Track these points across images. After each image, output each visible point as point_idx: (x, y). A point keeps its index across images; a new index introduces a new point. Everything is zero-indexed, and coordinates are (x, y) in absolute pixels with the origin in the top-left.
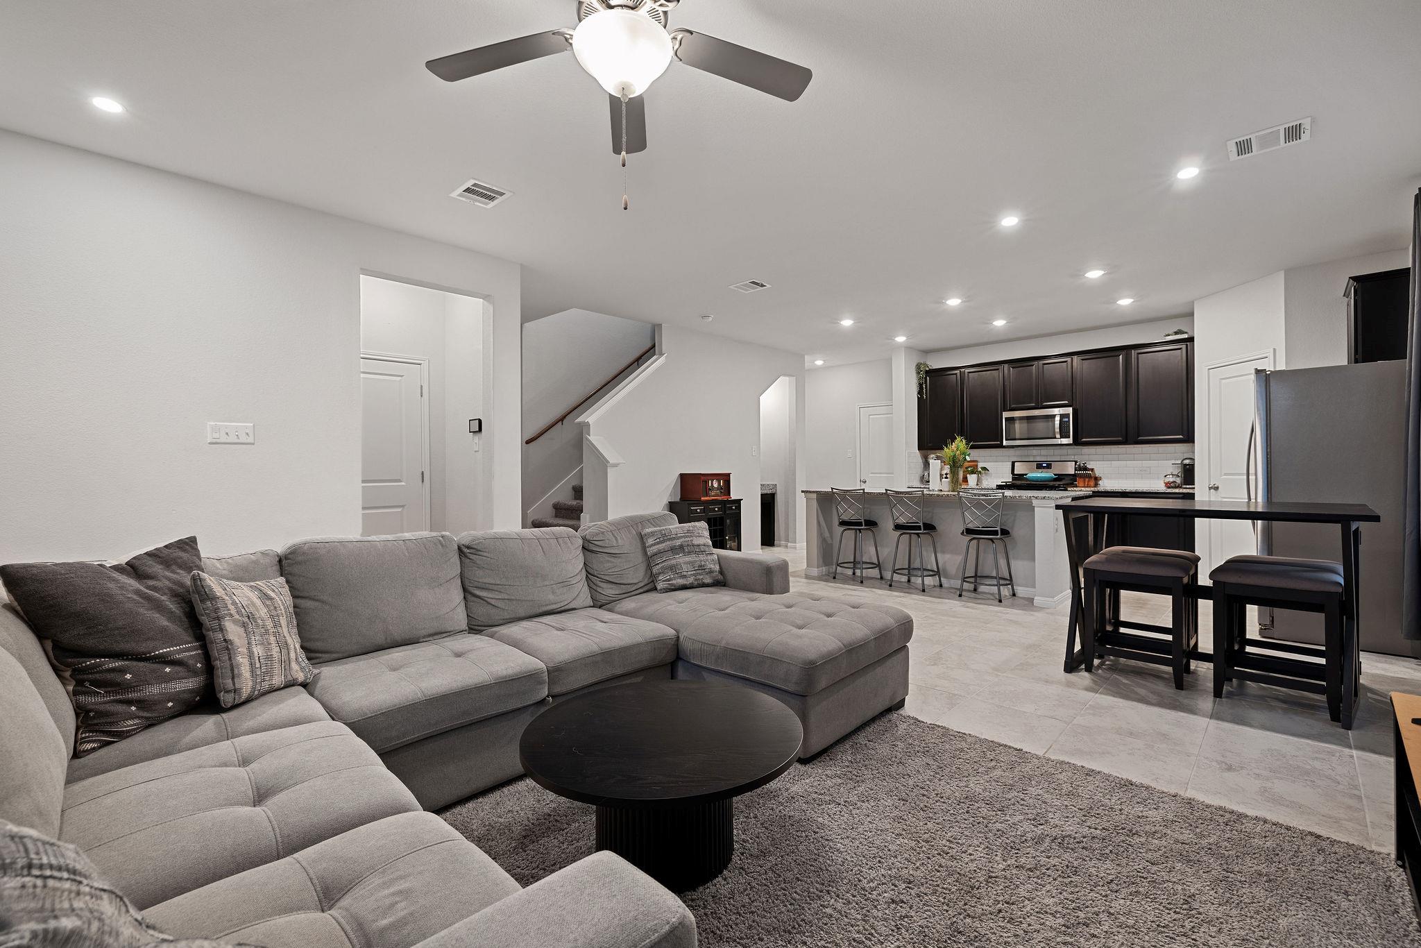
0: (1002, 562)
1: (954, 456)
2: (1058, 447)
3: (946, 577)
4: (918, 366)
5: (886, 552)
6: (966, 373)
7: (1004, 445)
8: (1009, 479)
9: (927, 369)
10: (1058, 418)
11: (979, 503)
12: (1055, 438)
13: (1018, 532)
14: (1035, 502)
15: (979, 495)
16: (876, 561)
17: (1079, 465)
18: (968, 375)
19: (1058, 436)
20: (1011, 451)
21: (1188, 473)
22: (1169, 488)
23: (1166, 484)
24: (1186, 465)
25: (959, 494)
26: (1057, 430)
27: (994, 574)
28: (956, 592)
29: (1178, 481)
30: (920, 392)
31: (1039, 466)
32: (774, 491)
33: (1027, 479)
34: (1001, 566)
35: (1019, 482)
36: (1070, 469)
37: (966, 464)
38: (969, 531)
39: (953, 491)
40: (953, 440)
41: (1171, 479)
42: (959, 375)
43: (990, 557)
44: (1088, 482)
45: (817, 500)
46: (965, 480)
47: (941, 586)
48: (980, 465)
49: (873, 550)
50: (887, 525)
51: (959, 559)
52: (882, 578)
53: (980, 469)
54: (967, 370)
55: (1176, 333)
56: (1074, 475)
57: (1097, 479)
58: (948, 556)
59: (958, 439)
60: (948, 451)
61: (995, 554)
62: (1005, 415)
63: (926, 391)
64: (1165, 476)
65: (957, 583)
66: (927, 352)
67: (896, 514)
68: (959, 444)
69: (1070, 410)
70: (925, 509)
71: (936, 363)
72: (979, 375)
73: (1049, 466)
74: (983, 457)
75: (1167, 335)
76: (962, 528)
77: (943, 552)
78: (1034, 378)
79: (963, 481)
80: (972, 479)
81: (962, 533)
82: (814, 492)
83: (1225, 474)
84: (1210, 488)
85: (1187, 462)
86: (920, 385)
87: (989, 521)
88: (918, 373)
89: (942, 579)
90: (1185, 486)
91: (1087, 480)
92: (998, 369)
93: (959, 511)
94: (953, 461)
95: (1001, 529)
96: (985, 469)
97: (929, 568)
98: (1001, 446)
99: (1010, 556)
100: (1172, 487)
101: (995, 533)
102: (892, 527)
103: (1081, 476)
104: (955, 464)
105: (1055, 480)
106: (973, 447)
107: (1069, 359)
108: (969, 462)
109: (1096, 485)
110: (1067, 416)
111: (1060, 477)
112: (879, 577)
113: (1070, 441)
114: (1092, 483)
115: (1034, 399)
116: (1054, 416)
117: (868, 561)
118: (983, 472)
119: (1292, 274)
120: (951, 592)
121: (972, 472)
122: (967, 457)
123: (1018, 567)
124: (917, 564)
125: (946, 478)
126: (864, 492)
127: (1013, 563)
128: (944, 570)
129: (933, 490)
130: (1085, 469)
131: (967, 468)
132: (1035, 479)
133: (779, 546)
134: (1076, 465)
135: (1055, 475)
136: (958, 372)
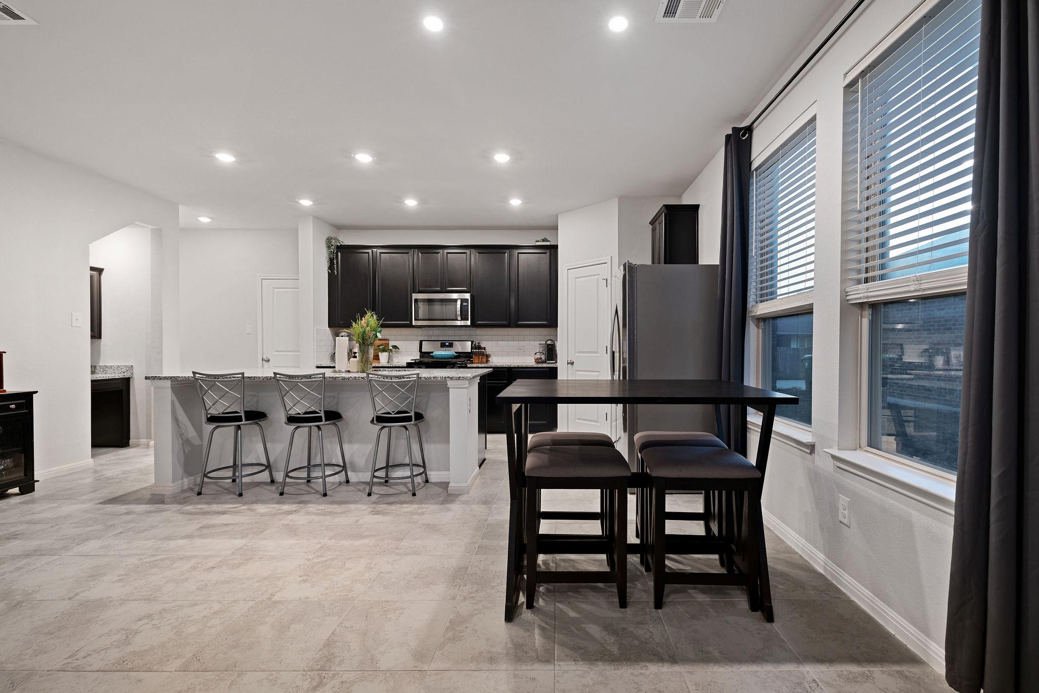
0: (415, 447)
1: (364, 332)
2: (458, 329)
3: (354, 471)
4: (329, 240)
5: (277, 450)
6: (378, 253)
7: (413, 324)
8: (417, 356)
9: (338, 244)
10: (459, 302)
11: (389, 386)
12: (457, 320)
13: (431, 414)
14: (450, 383)
15: (391, 377)
16: (264, 461)
17: (475, 344)
18: (380, 256)
19: (459, 318)
20: (419, 331)
21: (551, 352)
22: (538, 363)
23: (536, 360)
24: (549, 345)
25: (368, 376)
26: (459, 313)
27: (407, 461)
28: (364, 489)
29: (543, 357)
30: (331, 267)
31: (443, 345)
32: (127, 375)
33: (432, 357)
34: (414, 453)
35: (426, 361)
36: (468, 347)
37: (377, 342)
38: (380, 419)
39: (363, 372)
40: (363, 315)
41: (538, 356)
42: (370, 254)
43: (403, 443)
44: (481, 359)
45: (172, 388)
46: (377, 358)
47: (348, 482)
48: (392, 343)
49: (260, 447)
50: (278, 416)
51: (369, 448)
52: (273, 481)
53: (391, 348)
54: (379, 251)
55: (543, 241)
56: (472, 352)
57: (488, 356)
58: (356, 446)
59: (369, 314)
60: (358, 327)
61: (408, 439)
62: (415, 296)
63: (337, 266)
64: (536, 354)
65: (366, 476)
66: (339, 228)
67: (289, 404)
68: (370, 320)
69: (467, 296)
70: (328, 394)
71: (348, 240)
72: (390, 256)
73: (451, 345)
74: (394, 336)
75: (537, 241)
76: (371, 415)
77: (350, 442)
78: (439, 264)
79: (374, 359)
80: (384, 357)
81: (372, 421)
82: (166, 378)
83: (578, 352)
84: (568, 364)
85: (549, 342)
86: (331, 261)
87: (402, 407)
88: (329, 247)
89: (349, 473)
90: (548, 362)
91: (481, 357)
92: (408, 253)
93: (368, 394)
94: (363, 338)
95: (416, 413)
96: (395, 347)
97: (334, 462)
98: (410, 326)
99: (424, 440)
100: (540, 363)
101: (409, 419)
102: (284, 419)
103: (476, 354)
104: (364, 342)
105: (456, 357)
106: (383, 326)
107: (468, 251)
108: (380, 340)
109: (487, 361)
110: (466, 300)
111: (460, 355)
112: (269, 480)
113: (469, 323)
114: (484, 360)
115: (439, 283)
116: (456, 300)
117: (255, 462)
118: (394, 350)
119: (624, 200)
120: (359, 490)
121: (384, 350)
122: (378, 334)
123: (432, 450)
124: (317, 460)
125: (355, 357)
126: (243, 377)
127: (425, 447)
128: (352, 463)
129: (340, 372)
130: (480, 348)
131: (379, 346)
132: (440, 356)
133: (137, 446)
134: (472, 344)
135: (456, 353)
136: (370, 251)
